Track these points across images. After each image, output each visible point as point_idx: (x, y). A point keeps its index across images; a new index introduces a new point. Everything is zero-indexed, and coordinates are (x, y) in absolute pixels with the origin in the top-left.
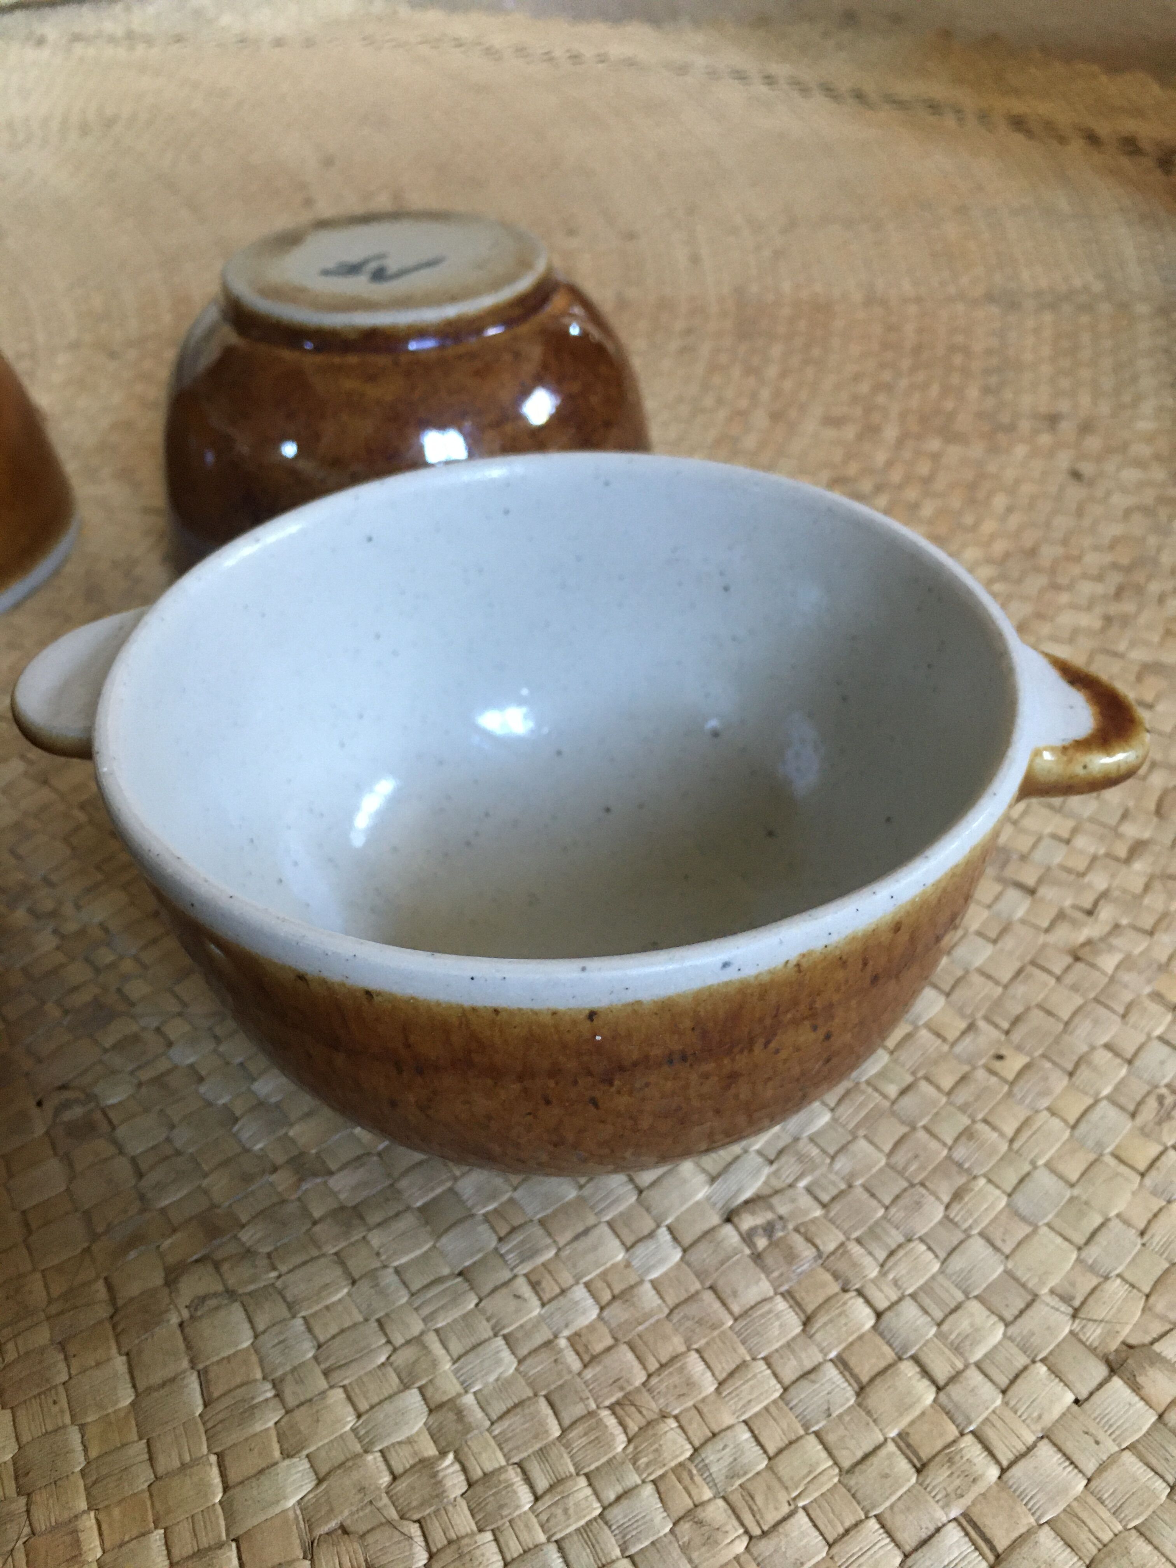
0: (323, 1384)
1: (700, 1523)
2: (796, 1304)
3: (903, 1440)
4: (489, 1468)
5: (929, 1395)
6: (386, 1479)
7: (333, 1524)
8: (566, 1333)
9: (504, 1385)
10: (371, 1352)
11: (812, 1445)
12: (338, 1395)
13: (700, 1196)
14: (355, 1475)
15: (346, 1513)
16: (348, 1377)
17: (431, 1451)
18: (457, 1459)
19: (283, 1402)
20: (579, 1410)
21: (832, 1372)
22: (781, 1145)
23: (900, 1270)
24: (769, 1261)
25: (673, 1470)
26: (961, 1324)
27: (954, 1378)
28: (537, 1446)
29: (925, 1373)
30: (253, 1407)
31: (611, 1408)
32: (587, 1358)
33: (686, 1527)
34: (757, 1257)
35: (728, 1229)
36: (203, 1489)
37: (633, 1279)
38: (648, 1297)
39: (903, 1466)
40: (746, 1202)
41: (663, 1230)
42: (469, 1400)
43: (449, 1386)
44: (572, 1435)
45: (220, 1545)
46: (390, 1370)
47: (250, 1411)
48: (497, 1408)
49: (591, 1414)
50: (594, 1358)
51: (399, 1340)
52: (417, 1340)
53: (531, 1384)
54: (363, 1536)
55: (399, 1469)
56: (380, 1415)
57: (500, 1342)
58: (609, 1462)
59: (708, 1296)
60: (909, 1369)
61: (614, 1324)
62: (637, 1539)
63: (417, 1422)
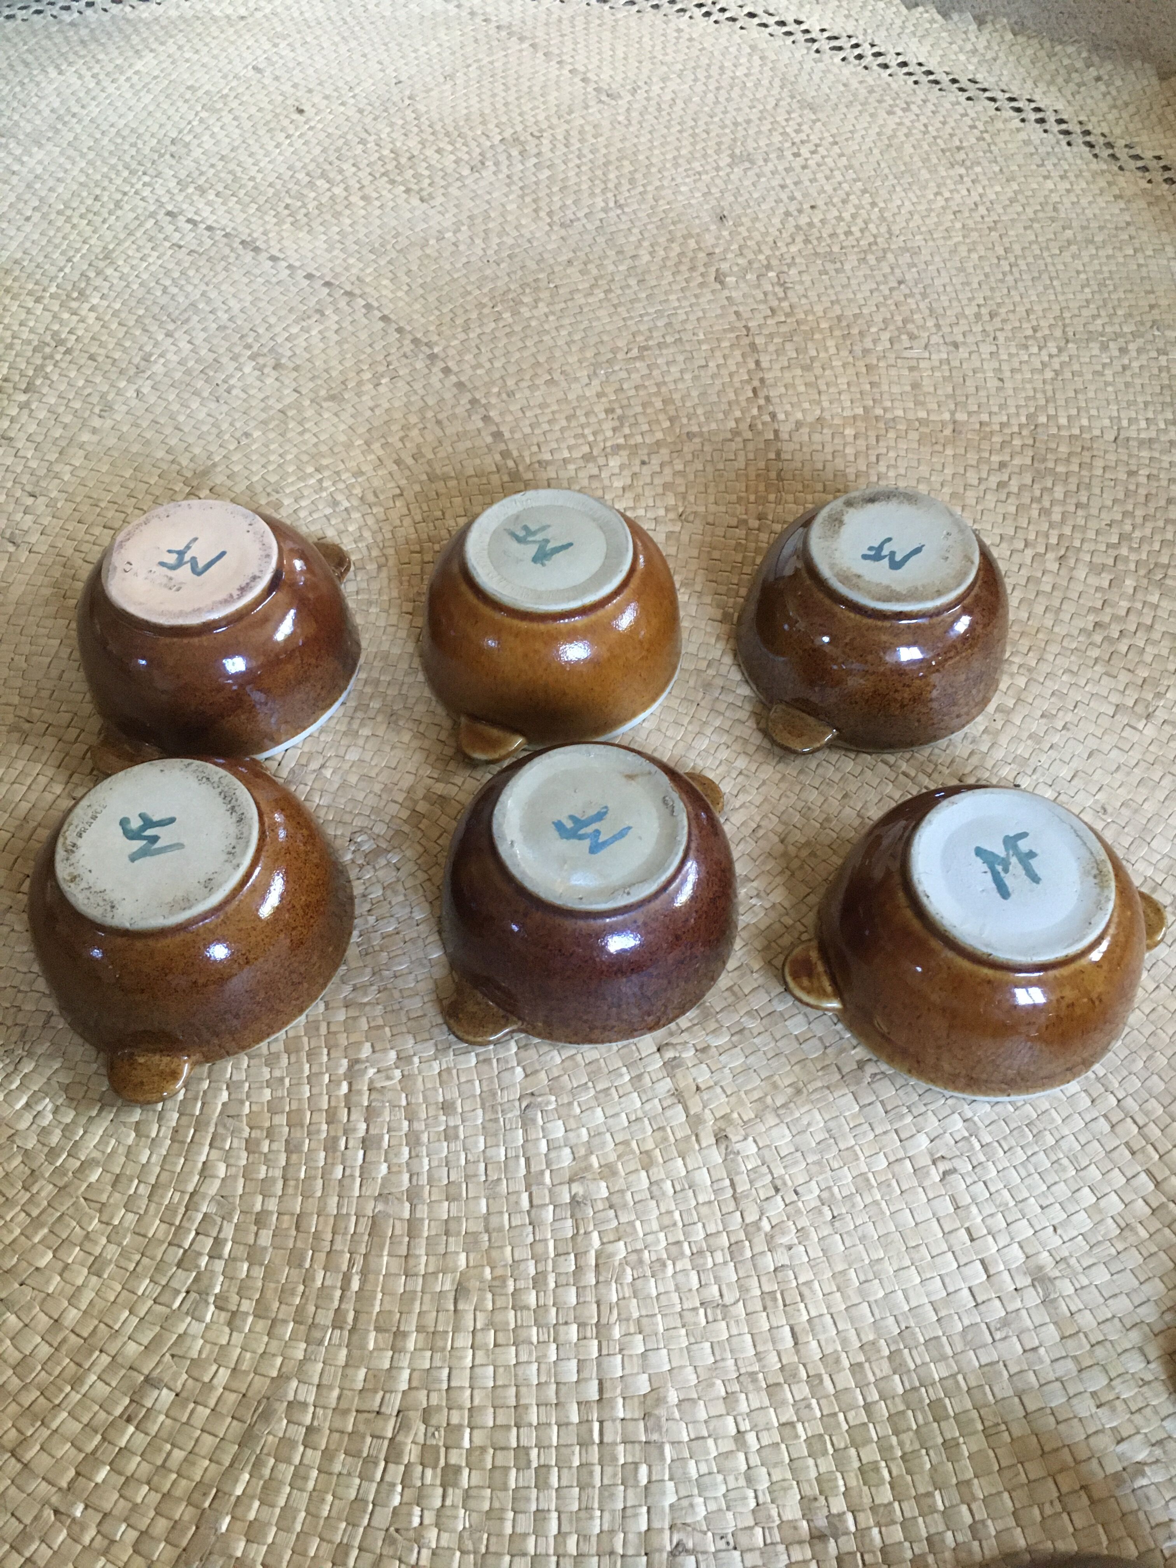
2: (1090, 1095)
3: (1127, 1144)
4: (988, 1141)
5: (1136, 1130)
6: (954, 1142)
7: (939, 1155)
11: (1096, 1143)
14: (944, 1140)
15: (943, 1151)
17: (967, 1134)
18: (976, 1137)
21: (1102, 1119)
23: (1126, 1085)
25: (1050, 1147)
27: (1145, 1125)
28: (1003, 1136)
29: (1135, 1122)
30: (902, 1115)
36: (893, 1141)
39: (1127, 1153)
42: (976, 1119)
43: (969, 1114)
44: (1014, 1133)
45: (904, 1158)
54: (950, 1159)
55: (957, 1140)
56: (947, 1120)
58: (1028, 1142)
60: (1129, 1120)
62: (1040, 1167)
63: (960, 1124)
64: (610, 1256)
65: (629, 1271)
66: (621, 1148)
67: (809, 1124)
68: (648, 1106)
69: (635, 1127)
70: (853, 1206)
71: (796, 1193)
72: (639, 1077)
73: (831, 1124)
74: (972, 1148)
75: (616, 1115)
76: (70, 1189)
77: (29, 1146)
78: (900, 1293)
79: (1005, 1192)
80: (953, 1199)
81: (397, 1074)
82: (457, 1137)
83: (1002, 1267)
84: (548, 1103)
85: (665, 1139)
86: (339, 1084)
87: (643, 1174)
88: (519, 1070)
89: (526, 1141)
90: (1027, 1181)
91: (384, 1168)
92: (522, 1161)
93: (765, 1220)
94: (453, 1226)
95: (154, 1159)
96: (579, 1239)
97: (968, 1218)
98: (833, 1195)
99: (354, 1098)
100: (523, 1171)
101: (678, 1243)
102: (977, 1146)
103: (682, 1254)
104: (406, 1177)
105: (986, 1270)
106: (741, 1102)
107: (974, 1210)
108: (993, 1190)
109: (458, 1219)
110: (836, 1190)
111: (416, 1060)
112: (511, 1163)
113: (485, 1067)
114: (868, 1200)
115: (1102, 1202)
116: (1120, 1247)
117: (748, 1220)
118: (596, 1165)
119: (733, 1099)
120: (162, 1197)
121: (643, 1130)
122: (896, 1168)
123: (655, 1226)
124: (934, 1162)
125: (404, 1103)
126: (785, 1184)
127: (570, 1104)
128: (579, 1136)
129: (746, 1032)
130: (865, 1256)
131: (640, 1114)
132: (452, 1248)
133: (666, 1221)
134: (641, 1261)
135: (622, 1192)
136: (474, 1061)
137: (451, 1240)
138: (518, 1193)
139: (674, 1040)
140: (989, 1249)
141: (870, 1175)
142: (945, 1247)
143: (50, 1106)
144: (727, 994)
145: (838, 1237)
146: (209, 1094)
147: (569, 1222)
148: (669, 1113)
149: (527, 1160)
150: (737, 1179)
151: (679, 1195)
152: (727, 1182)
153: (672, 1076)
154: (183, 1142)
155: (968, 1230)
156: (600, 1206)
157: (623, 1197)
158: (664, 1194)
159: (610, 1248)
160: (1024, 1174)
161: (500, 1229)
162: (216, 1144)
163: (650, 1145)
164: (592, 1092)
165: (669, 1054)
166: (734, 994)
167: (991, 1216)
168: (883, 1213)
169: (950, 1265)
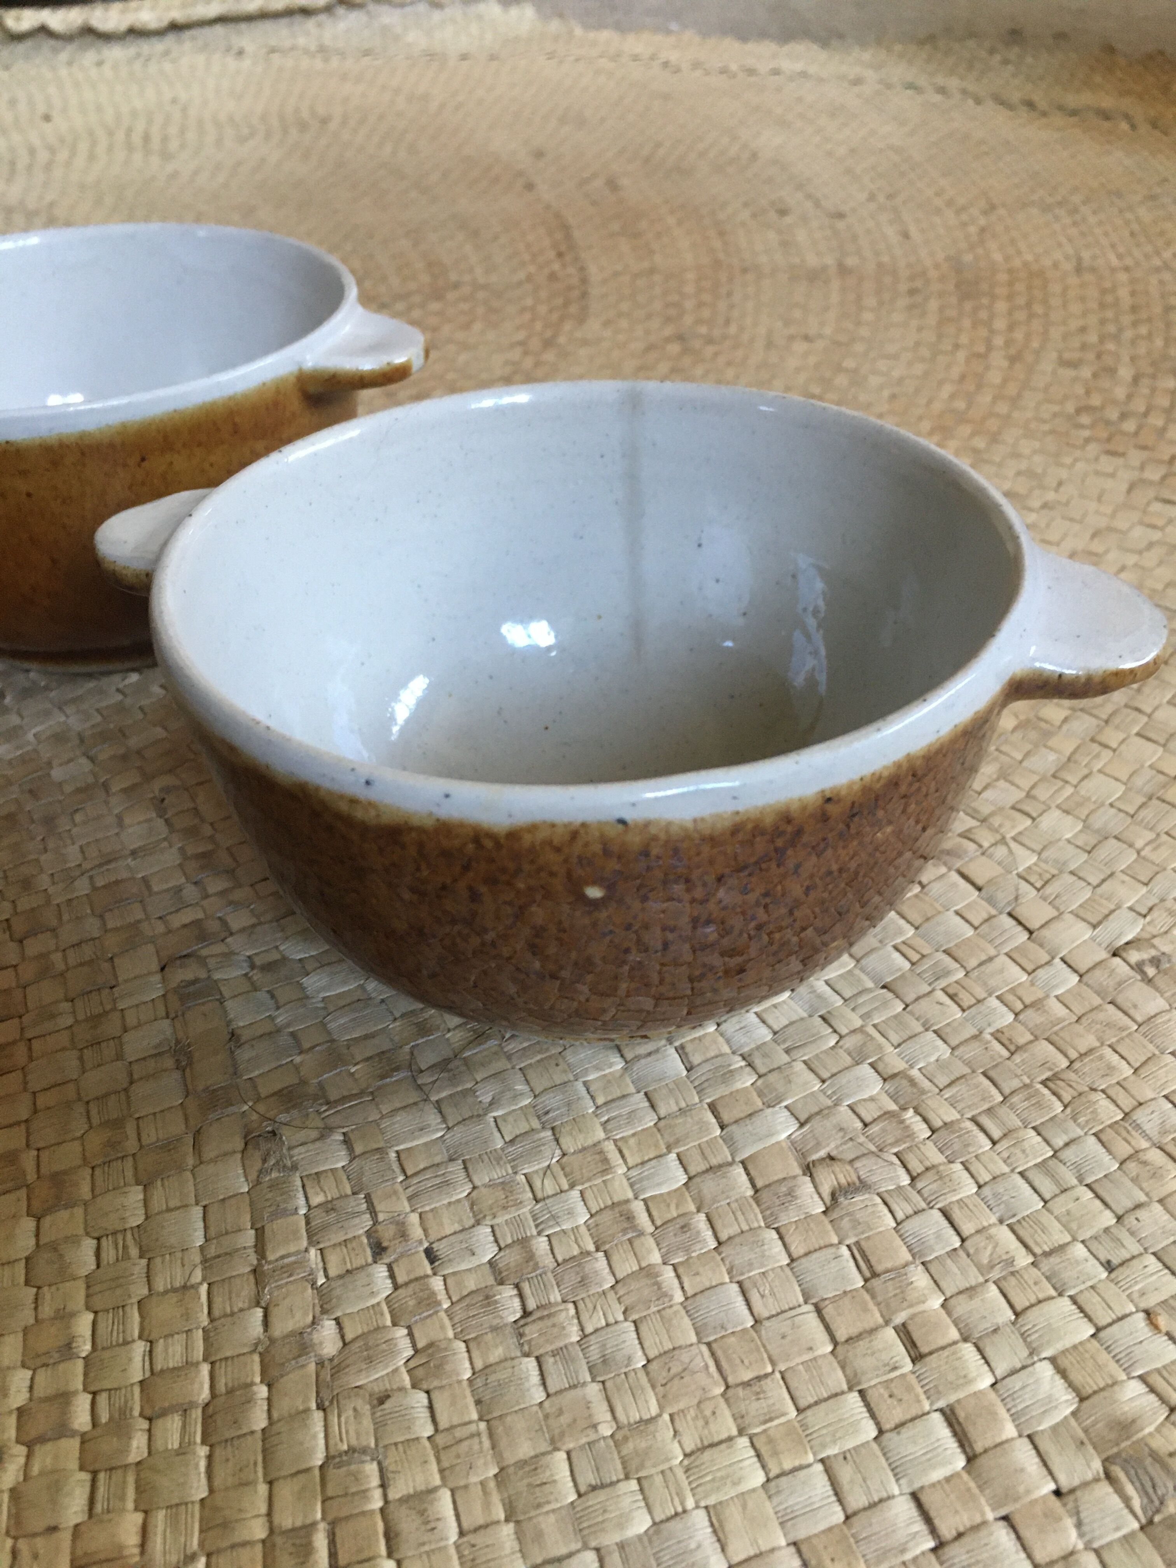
0: (786, 1058)
1: (1145, 1163)
4: (948, 1119)
6: (859, 1125)
7: (822, 1153)
8: (991, 1030)
9: (943, 1064)
10: (819, 1038)
12: (799, 1066)
13: (1087, 937)
14: (834, 1120)
15: (832, 1145)
16: (806, 1055)
17: (893, 1107)
18: (917, 1112)
19: (754, 1068)
20: (1016, 1083)
22: (1150, 904)
24: (1160, 982)
25: (1110, 1126)
28: (986, 1107)
30: (731, 1071)
31: (1044, 1083)
32: (1012, 1048)
33: (1131, 1166)
34: (1149, 981)
35: (1117, 960)
36: (703, 1127)
37: (1040, 994)
38: (1056, 1008)
40: (1127, 943)
41: (1057, 960)
42: (915, 1073)
43: (896, 1064)
44: (1015, 1099)
45: (730, 1164)
46: (841, 1052)
47: (729, 1075)
48: (942, 1081)
49: (1026, 1086)
50: (1018, 1048)
51: (844, 1031)
52: (860, 1030)
53: (968, 1063)
54: (851, 1162)
55: (868, 1119)
56: (843, 1079)
57: (931, 1035)
58: (1052, 1119)
59: (1111, 1008)
61: (1031, 1025)
62: (1091, 1171)
63: (875, 1087)
67: (493, 1103)
70: (583, 1282)
71: (431, 1255)
74: (908, 1133)
78: (700, 1519)
79: (1004, 1235)
80: (860, 1254)
83: (1010, 1430)
90: (1060, 1205)
93: (328, 1327)
97: (902, 1297)
98: (530, 1257)
101: (62, 1398)
102: (921, 1131)
103: (64, 1425)
105: (962, 1439)
107: (920, 1279)
108: (967, 1228)
110: (541, 1245)
114: (626, 1266)
117: (280, 1328)
121: (64, 1129)
122: (709, 1186)
124: (808, 1170)
126: (403, 1234)
130: (602, 1413)
131: (69, 1094)
133: (48, 1340)
139: (204, 950)
140: (967, 1380)
141: (638, 1208)
142: (837, 1379)
145: (530, 1364)
148: (143, 1090)
150: (275, 1229)
151: (107, 1275)
152: (248, 1238)
153: (177, 1017)
155: (904, 1332)
158: (64, 1271)
160: (1047, 1188)
165: (187, 975)
167: (970, 1291)
168: (663, 1295)
169: (854, 1427)
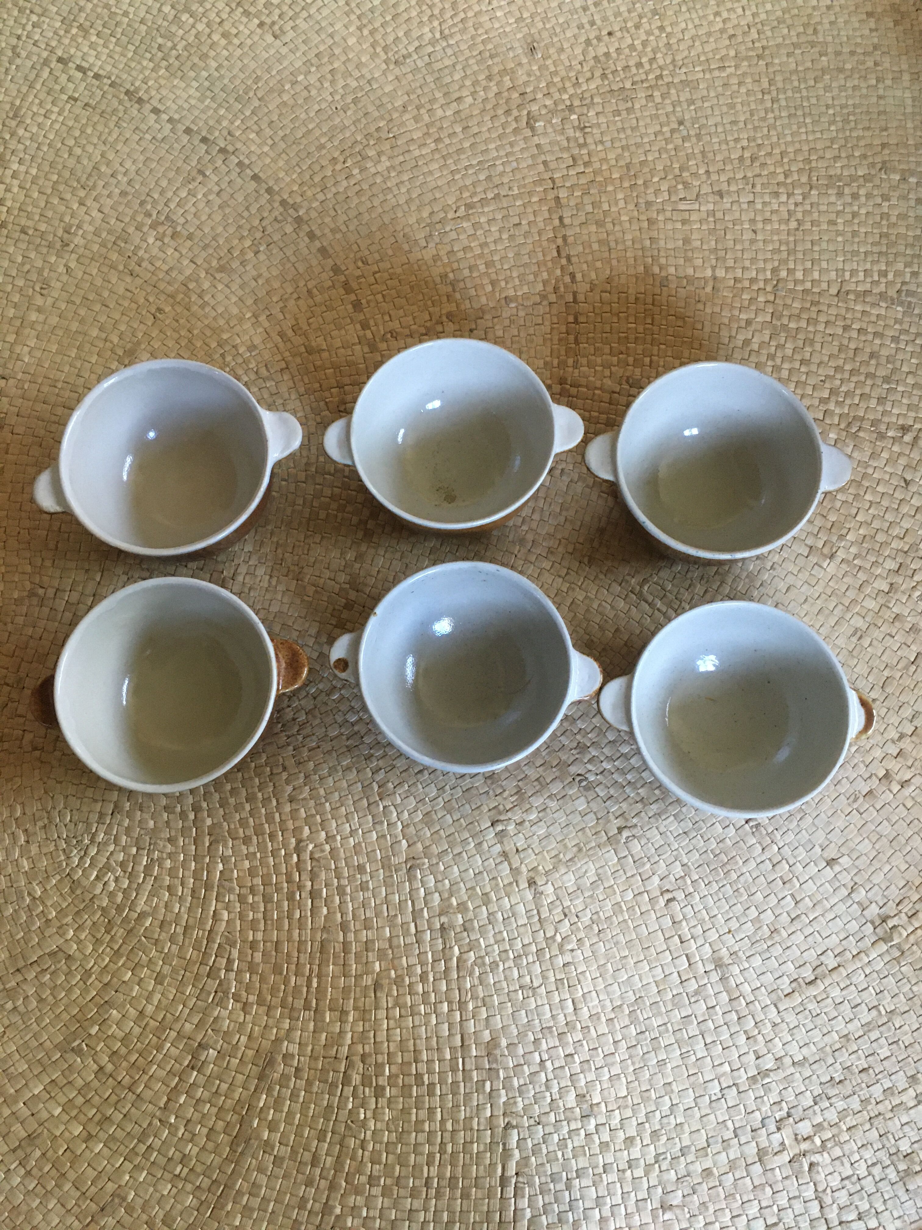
0: (658, 858)
2: (761, 845)
4: (696, 878)
5: (788, 868)
6: (675, 880)
7: (665, 889)
8: (710, 849)
9: (697, 860)
10: (667, 852)
11: (762, 877)
12: (662, 861)
14: (669, 879)
15: (668, 887)
16: (663, 857)
17: (683, 875)
18: (689, 876)
19: (650, 862)
20: (714, 867)
21: (767, 861)
23: (786, 837)
24: (756, 834)
25: (733, 881)
26: (796, 852)
27: (794, 864)
28: (705, 874)
29: (788, 863)
30: (644, 863)
31: (720, 867)
32: (715, 855)
34: (753, 833)
35: (747, 825)
36: (638, 881)
37: (725, 837)
38: (728, 842)
39: (780, 883)
45: (644, 892)
48: (696, 866)
49: (716, 868)
55: (677, 878)
56: (671, 866)
57: (695, 850)
58: (720, 878)
59: (742, 842)
60: (784, 862)
61: (721, 847)
62: (726, 894)
63: (679, 868)
64: (465, 961)
65: (477, 969)
66: (470, 892)
67: (586, 872)
68: (486, 863)
69: (479, 877)
70: (612, 924)
71: (577, 917)
72: (480, 844)
73: (600, 871)
74: (686, 883)
75: (466, 870)
76: (135, 931)
77: (105, 905)
78: (637, 977)
79: (704, 912)
80: (672, 917)
81: (327, 848)
82: (368, 889)
83: (698, 958)
84: (424, 864)
85: (497, 885)
86: (291, 857)
87: (484, 908)
88: (404, 842)
89: (411, 890)
90: (718, 904)
91: (325, 911)
92: (410, 902)
93: (558, 935)
94: (370, 945)
95: (183, 909)
96: (447, 951)
97: (680, 929)
98: (599, 917)
99: (302, 866)
100: (411, 909)
101: (506, 951)
102: (689, 882)
103: (508, 958)
104: (339, 915)
105: (689, 961)
106: (544, 858)
107: (684, 923)
108: (696, 910)
109: (373, 941)
110: (601, 914)
111: (339, 838)
112: (403, 904)
113: (382, 841)
114: (621, 919)
115: (762, 916)
116: (769, 943)
117: (548, 935)
118: (455, 903)
119: (539, 857)
120: (192, 935)
121: (484, 880)
122: (639, 898)
123: (492, 941)
124: (662, 894)
125: (333, 867)
126: (570, 911)
127: (437, 863)
128: (444, 885)
129: (548, 810)
130: (617, 955)
131: (481, 869)
132: (370, 959)
133: (499, 937)
134: (484, 964)
135: (471, 920)
136: (375, 837)
137: (370, 954)
138: (408, 923)
139: (502, 818)
140: (691, 948)
141: (623, 904)
142: (665, 948)
143: (112, 877)
144: (535, 783)
145: (601, 943)
146: (211, 865)
147: (440, 941)
148: (500, 867)
149: (413, 902)
150: (541, 909)
151: (506, 921)
152: (535, 912)
153: (501, 843)
154: (199, 898)
155: (679, 936)
156: (458, 930)
157: (472, 924)
158: (497, 920)
159: (465, 956)
160: (716, 899)
161: (399, 946)
162: (221, 899)
163: (488, 889)
164: (451, 856)
165: (499, 828)
166: (540, 783)
167: (694, 926)
168: (629, 927)
169: (667, 958)
